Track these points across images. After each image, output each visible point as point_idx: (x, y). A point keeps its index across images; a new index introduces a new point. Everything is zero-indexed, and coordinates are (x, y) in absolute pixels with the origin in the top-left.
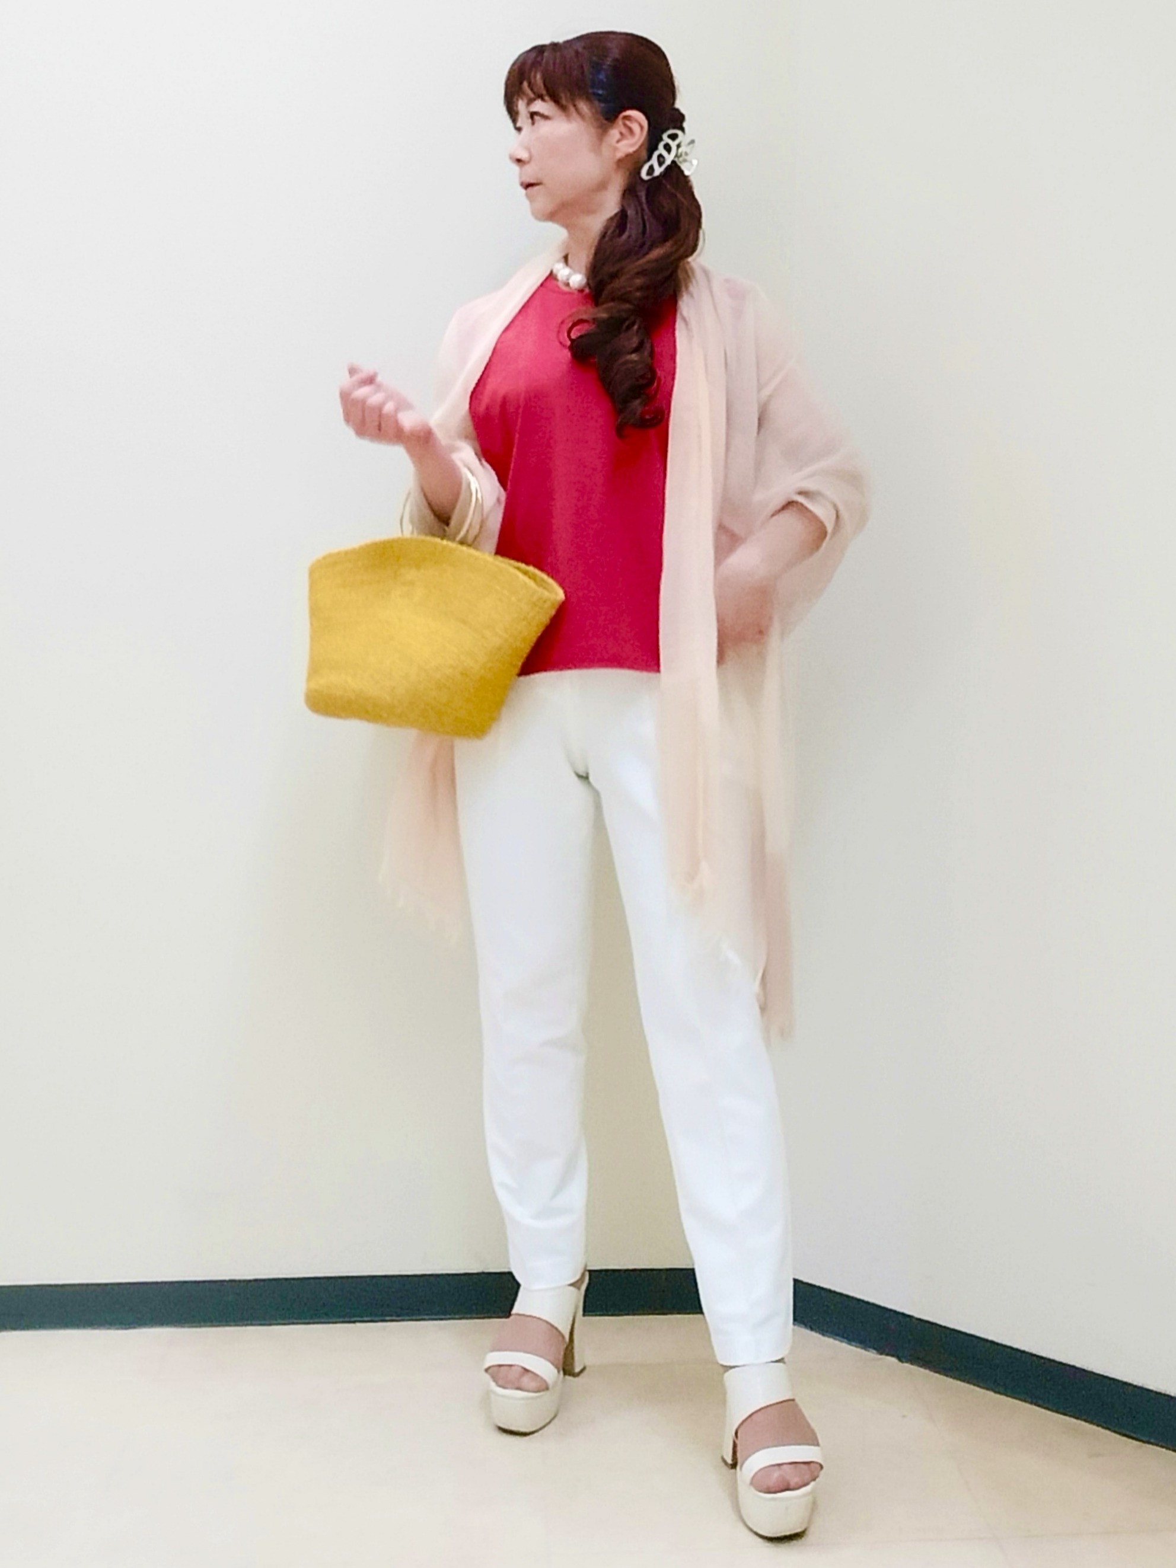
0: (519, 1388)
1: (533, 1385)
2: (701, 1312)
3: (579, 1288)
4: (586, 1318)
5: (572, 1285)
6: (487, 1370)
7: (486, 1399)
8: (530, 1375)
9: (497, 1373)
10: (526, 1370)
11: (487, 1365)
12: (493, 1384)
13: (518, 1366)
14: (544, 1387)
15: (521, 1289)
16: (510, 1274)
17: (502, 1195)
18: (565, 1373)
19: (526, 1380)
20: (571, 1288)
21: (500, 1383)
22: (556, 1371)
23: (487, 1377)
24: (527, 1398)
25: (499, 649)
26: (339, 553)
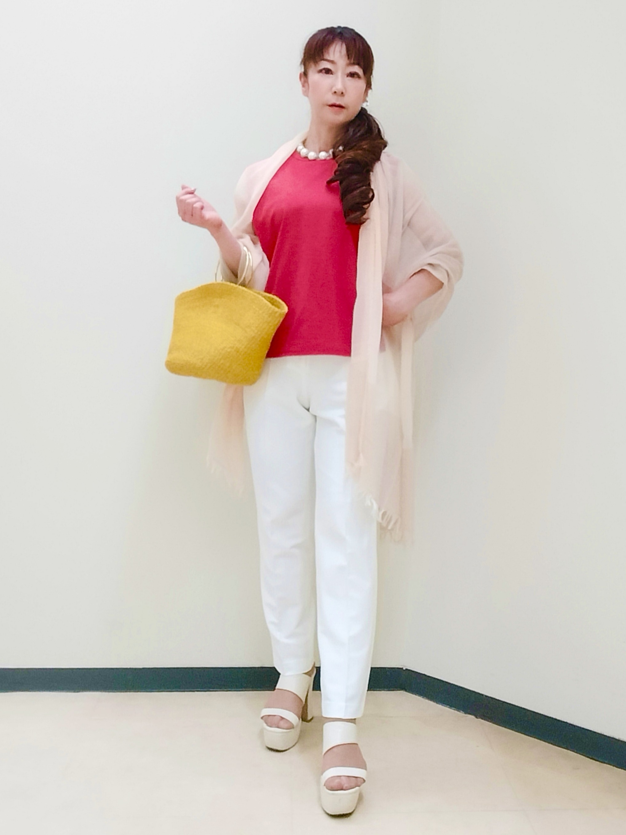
0: (278, 727)
1: (286, 725)
2: (320, 690)
3: (310, 676)
4: (315, 692)
5: (306, 674)
6: (262, 718)
7: (261, 733)
8: (285, 720)
9: (267, 719)
10: (282, 718)
11: (262, 715)
12: (265, 725)
13: (278, 716)
14: (291, 727)
15: (281, 676)
16: (274, 668)
17: (271, 628)
18: (303, 720)
19: (282, 723)
20: (307, 676)
21: (269, 724)
22: (298, 719)
23: (262, 721)
24: (283, 732)
25: (254, 337)
26: (187, 292)
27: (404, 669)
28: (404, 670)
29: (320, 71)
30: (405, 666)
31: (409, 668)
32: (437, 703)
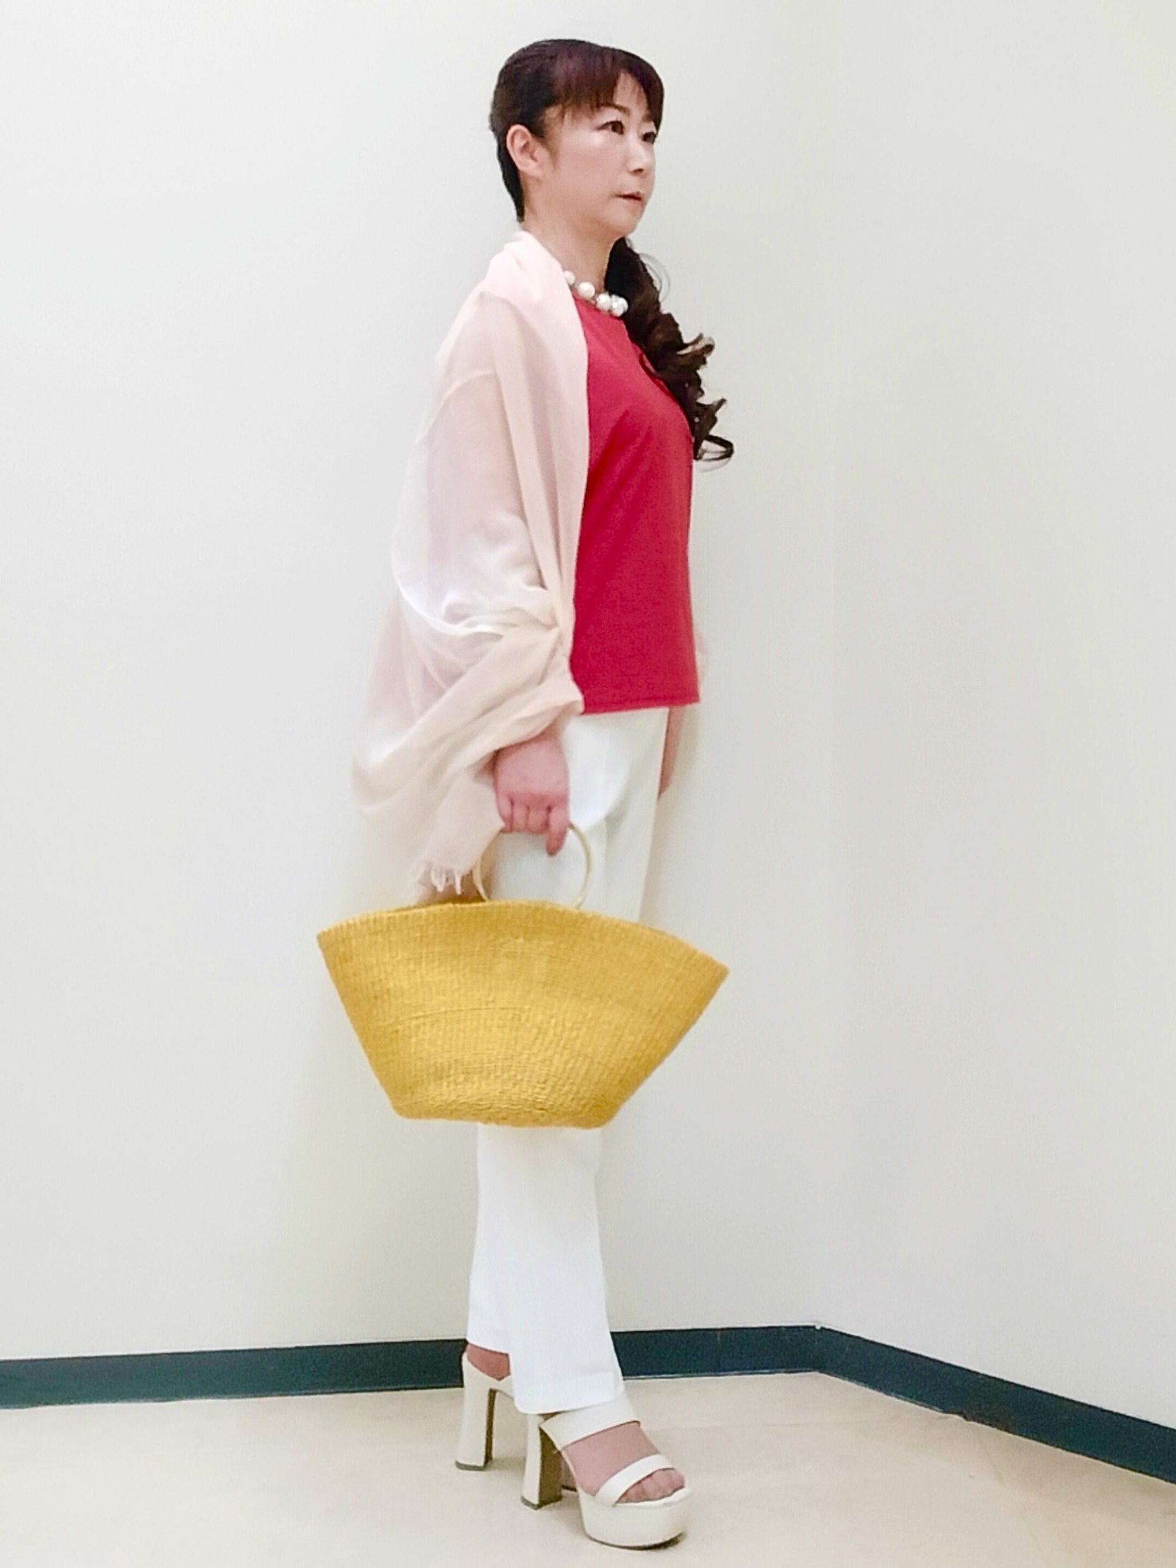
27: (818, 1327)
28: (818, 1331)
29: (604, 127)
30: (820, 1323)
31: (827, 1327)
32: (886, 1393)
